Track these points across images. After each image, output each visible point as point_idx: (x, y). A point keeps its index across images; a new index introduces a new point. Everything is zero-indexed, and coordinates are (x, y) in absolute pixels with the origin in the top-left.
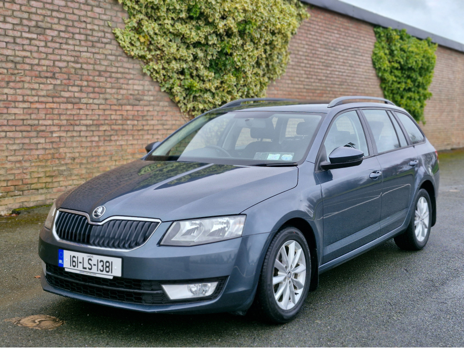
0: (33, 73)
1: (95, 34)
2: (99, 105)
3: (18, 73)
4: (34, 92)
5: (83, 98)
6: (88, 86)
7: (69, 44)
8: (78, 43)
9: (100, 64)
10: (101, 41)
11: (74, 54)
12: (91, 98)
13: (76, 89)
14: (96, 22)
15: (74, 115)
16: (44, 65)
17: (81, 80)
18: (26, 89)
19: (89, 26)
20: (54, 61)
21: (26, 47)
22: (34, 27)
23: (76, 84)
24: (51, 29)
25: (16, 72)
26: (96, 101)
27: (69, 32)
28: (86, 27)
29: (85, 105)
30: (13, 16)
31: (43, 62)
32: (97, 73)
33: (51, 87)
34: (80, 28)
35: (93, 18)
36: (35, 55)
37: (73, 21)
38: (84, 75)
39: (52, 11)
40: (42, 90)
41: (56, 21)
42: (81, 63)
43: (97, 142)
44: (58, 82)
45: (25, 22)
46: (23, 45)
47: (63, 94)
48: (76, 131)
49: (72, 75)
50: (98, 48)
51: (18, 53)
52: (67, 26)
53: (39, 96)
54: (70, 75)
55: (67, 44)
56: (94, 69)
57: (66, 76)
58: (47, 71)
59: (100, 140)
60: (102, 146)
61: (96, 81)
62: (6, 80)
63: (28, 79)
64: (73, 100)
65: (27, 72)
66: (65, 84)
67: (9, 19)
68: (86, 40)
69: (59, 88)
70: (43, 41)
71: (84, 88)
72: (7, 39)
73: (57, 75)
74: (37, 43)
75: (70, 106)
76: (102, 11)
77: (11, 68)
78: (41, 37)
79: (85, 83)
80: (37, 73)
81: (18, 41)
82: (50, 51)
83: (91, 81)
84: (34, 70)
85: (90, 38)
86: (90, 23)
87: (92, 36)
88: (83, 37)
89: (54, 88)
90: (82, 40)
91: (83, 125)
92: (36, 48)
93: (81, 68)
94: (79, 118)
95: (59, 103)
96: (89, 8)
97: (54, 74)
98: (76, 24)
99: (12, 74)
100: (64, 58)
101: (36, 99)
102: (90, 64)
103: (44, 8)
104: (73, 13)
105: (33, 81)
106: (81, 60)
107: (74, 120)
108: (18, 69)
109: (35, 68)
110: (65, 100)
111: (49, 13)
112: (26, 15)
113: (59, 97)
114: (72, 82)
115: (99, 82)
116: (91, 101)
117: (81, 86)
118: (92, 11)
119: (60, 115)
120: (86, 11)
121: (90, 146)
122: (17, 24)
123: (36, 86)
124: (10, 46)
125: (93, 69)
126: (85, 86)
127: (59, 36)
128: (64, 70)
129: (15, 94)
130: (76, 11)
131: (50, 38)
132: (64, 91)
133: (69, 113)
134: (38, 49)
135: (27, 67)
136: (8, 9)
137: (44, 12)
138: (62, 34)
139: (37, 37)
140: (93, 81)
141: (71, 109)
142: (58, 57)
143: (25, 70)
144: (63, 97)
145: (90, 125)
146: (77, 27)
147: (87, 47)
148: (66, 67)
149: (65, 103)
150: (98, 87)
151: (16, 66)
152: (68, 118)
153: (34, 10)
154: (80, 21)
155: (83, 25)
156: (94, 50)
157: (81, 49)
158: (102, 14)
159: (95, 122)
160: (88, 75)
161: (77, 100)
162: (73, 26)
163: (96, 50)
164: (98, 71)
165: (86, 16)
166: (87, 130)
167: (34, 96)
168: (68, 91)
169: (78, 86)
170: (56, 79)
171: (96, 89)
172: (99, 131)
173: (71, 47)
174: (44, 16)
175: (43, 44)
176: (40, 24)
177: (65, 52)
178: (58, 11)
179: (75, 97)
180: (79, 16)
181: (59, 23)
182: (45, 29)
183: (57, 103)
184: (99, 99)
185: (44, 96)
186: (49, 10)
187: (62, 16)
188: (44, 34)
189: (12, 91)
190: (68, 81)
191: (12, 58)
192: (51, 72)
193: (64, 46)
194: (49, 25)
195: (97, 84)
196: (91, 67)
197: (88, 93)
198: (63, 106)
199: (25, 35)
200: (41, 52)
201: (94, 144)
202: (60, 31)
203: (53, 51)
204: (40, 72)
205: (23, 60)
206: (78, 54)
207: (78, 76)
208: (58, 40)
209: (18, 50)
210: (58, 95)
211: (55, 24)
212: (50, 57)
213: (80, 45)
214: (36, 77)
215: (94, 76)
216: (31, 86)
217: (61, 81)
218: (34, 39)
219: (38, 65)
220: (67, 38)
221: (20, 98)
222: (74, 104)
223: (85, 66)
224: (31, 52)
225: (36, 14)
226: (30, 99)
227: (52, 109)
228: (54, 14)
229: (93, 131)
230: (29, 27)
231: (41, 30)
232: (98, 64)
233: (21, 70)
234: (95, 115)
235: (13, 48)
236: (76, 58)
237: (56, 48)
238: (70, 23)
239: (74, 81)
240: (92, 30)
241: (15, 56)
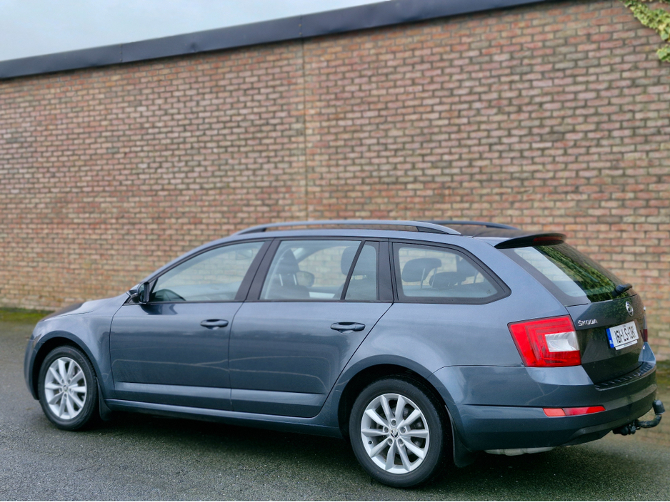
0: (546, 189)
1: (650, 124)
2: (658, 224)
3: (526, 191)
4: (546, 212)
5: (626, 216)
6: (636, 198)
7: (602, 146)
8: (618, 141)
9: (660, 165)
10: (663, 132)
11: (611, 157)
12: (641, 216)
13: (614, 204)
14: (653, 106)
15: (611, 239)
16: (562, 178)
17: (623, 191)
18: (536, 208)
19: (638, 116)
20: (577, 171)
21: (537, 160)
22: (549, 133)
23: (614, 196)
24: (574, 131)
25: (522, 190)
26: (651, 219)
27: (602, 130)
28: (634, 117)
29: (632, 226)
30: (519, 127)
31: (560, 174)
32: (654, 179)
33: (572, 204)
34: (621, 122)
35: (646, 103)
36: (549, 167)
37: (609, 115)
38: (628, 184)
39: (575, 108)
40: (559, 209)
41: (581, 119)
42: (624, 169)
43: (656, 278)
44: (585, 197)
45: (535, 131)
46: (533, 158)
47: (591, 212)
48: (616, 261)
49: (607, 187)
50: (656, 142)
51: (525, 168)
52: (598, 123)
53: (554, 216)
54: (603, 187)
55: (598, 145)
56: (648, 174)
57: (596, 189)
58: (566, 185)
59: (661, 276)
60: (665, 285)
61: (652, 191)
62: (511, 199)
63: (539, 196)
64: (610, 220)
65: (537, 189)
66: (596, 199)
67: (515, 132)
68: (634, 135)
69: (586, 205)
70: (561, 148)
71: (628, 203)
72: (512, 155)
73: (581, 189)
74: (552, 152)
75: (603, 227)
76: (665, 88)
77: (516, 187)
78: (559, 144)
79: (631, 195)
80: (552, 188)
81: (526, 154)
82: (572, 159)
83: (641, 191)
84: (548, 186)
85: (641, 131)
86: (641, 111)
87: (645, 127)
88: (627, 132)
89: (577, 205)
90: (626, 137)
91: (629, 253)
92: (550, 159)
93: (624, 175)
94: (621, 243)
95: (586, 224)
96: (639, 90)
97: (577, 188)
98: (614, 117)
99: (519, 193)
100: (592, 165)
101: (550, 219)
102: (640, 167)
103: (563, 108)
104: (609, 104)
105: (546, 199)
106: (622, 164)
107: (611, 246)
108: (525, 187)
109: (549, 182)
110: (595, 220)
111: (570, 112)
112: (537, 123)
113: (584, 216)
114: (606, 195)
115: (658, 192)
116: (643, 219)
117: (624, 200)
118: (645, 92)
119: (587, 239)
120: (634, 96)
121: (642, 284)
122: (525, 136)
123: (551, 204)
124: (516, 162)
125: (646, 173)
126: (630, 199)
127: (586, 138)
128: (593, 181)
129: (522, 215)
130: (614, 101)
131: (572, 143)
132: (593, 208)
133: (602, 236)
134: (554, 160)
135: (538, 183)
136: (513, 121)
137: (562, 113)
138: (591, 135)
139: (553, 145)
140: (648, 191)
141: (606, 232)
142: (584, 166)
143: (534, 187)
144: (591, 216)
145: (641, 254)
146: (616, 121)
147: (635, 145)
148: (597, 177)
149: (596, 223)
150: (656, 199)
151: (522, 184)
152: (600, 243)
153: (548, 114)
154: (621, 111)
155: (629, 116)
156: (647, 147)
157: (623, 149)
158: (665, 93)
159: (651, 250)
160: (637, 183)
161: (617, 219)
162: (610, 121)
163: (654, 146)
164: (656, 175)
165: (634, 103)
166: (636, 261)
167: (547, 216)
168: (600, 207)
169: (617, 200)
170: (581, 193)
171: (652, 203)
172: (659, 262)
173: (608, 150)
174: (563, 118)
175: (561, 152)
176: (556, 129)
177: (596, 157)
178: (585, 107)
179: (611, 216)
180: (621, 106)
181: (585, 122)
182: (564, 133)
183: (581, 223)
184: (658, 215)
185: (561, 216)
186: (570, 108)
187: (592, 111)
188: (562, 139)
189: (517, 213)
190: (599, 195)
191: (517, 175)
192: (572, 185)
193: (593, 150)
194: (570, 128)
195: (654, 195)
196: (642, 171)
197: (635, 209)
198: (591, 228)
199: (535, 145)
200: (558, 163)
201: (649, 281)
202: (586, 132)
203: (577, 158)
204: (556, 187)
205: (533, 176)
206: (620, 156)
207: (617, 186)
208: (584, 143)
209: (526, 165)
210: (585, 214)
211: (579, 124)
212: (570, 166)
213: (622, 144)
214: (551, 193)
215: (648, 184)
216: (542, 205)
217: (589, 195)
218: (548, 148)
219: (554, 178)
220: (598, 140)
221: (528, 220)
222: (610, 224)
223: (629, 172)
224: (544, 164)
225: (551, 117)
226: (542, 220)
227: (575, 231)
228: (578, 112)
229: (647, 262)
230: (541, 135)
231: (557, 136)
232: (656, 166)
233: (529, 187)
234: (650, 239)
235: (519, 163)
236: (614, 163)
237: (580, 155)
238: (605, 118)
239: (611, 193)
240: (645, 120)
241: (522, 172)
